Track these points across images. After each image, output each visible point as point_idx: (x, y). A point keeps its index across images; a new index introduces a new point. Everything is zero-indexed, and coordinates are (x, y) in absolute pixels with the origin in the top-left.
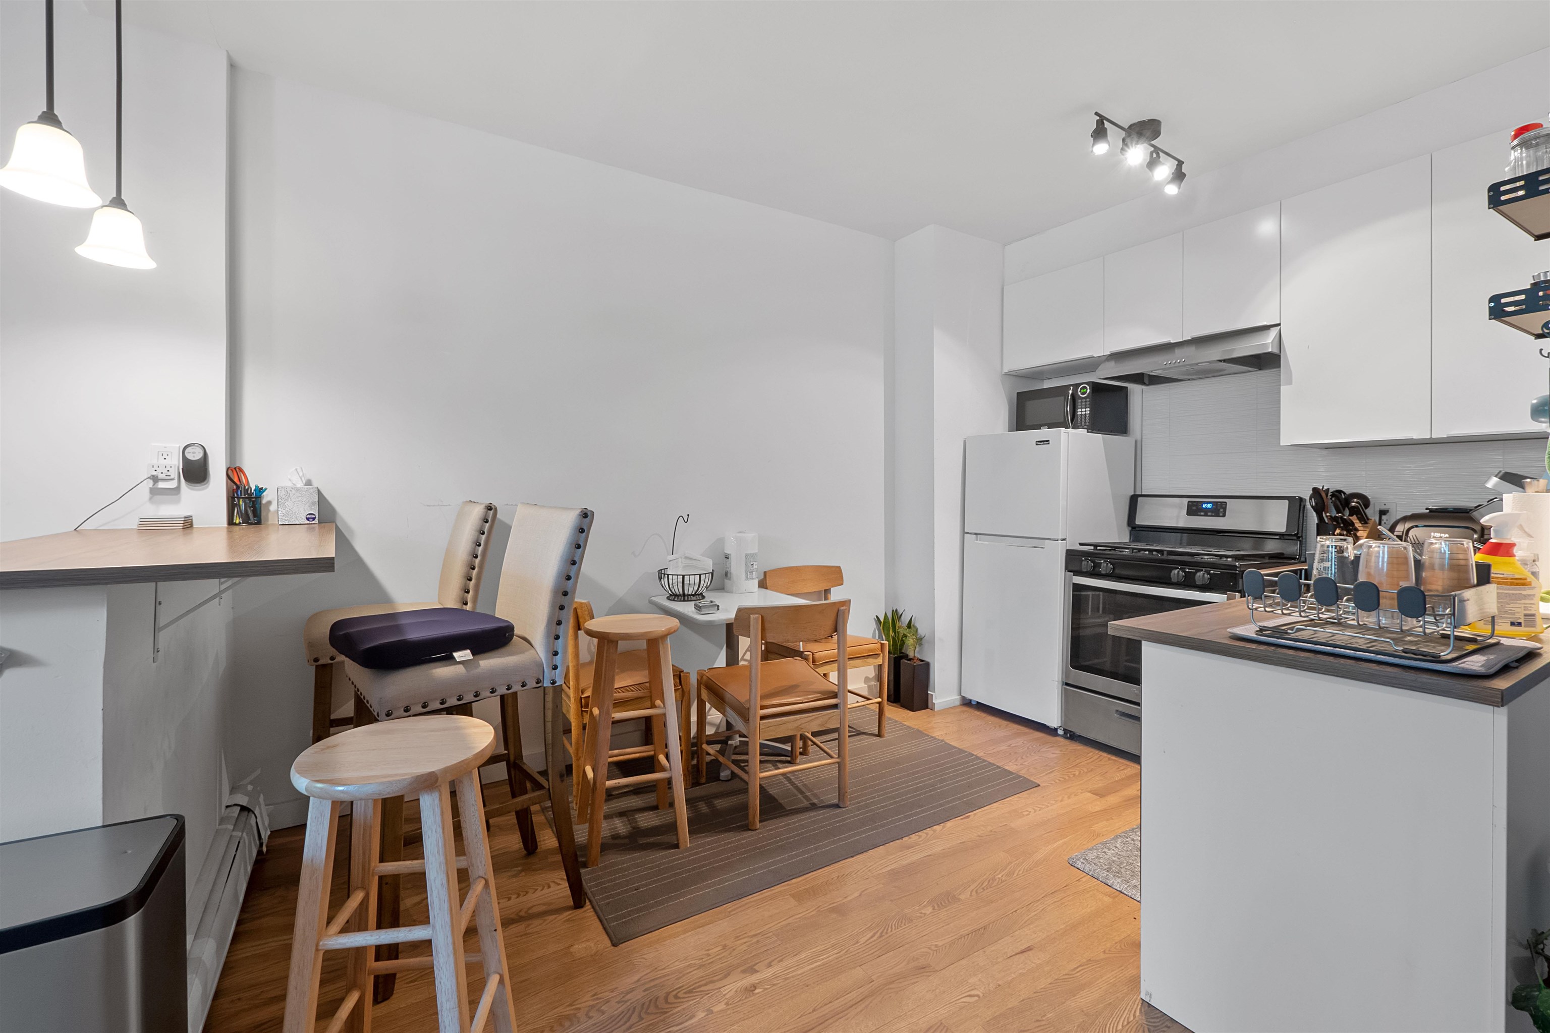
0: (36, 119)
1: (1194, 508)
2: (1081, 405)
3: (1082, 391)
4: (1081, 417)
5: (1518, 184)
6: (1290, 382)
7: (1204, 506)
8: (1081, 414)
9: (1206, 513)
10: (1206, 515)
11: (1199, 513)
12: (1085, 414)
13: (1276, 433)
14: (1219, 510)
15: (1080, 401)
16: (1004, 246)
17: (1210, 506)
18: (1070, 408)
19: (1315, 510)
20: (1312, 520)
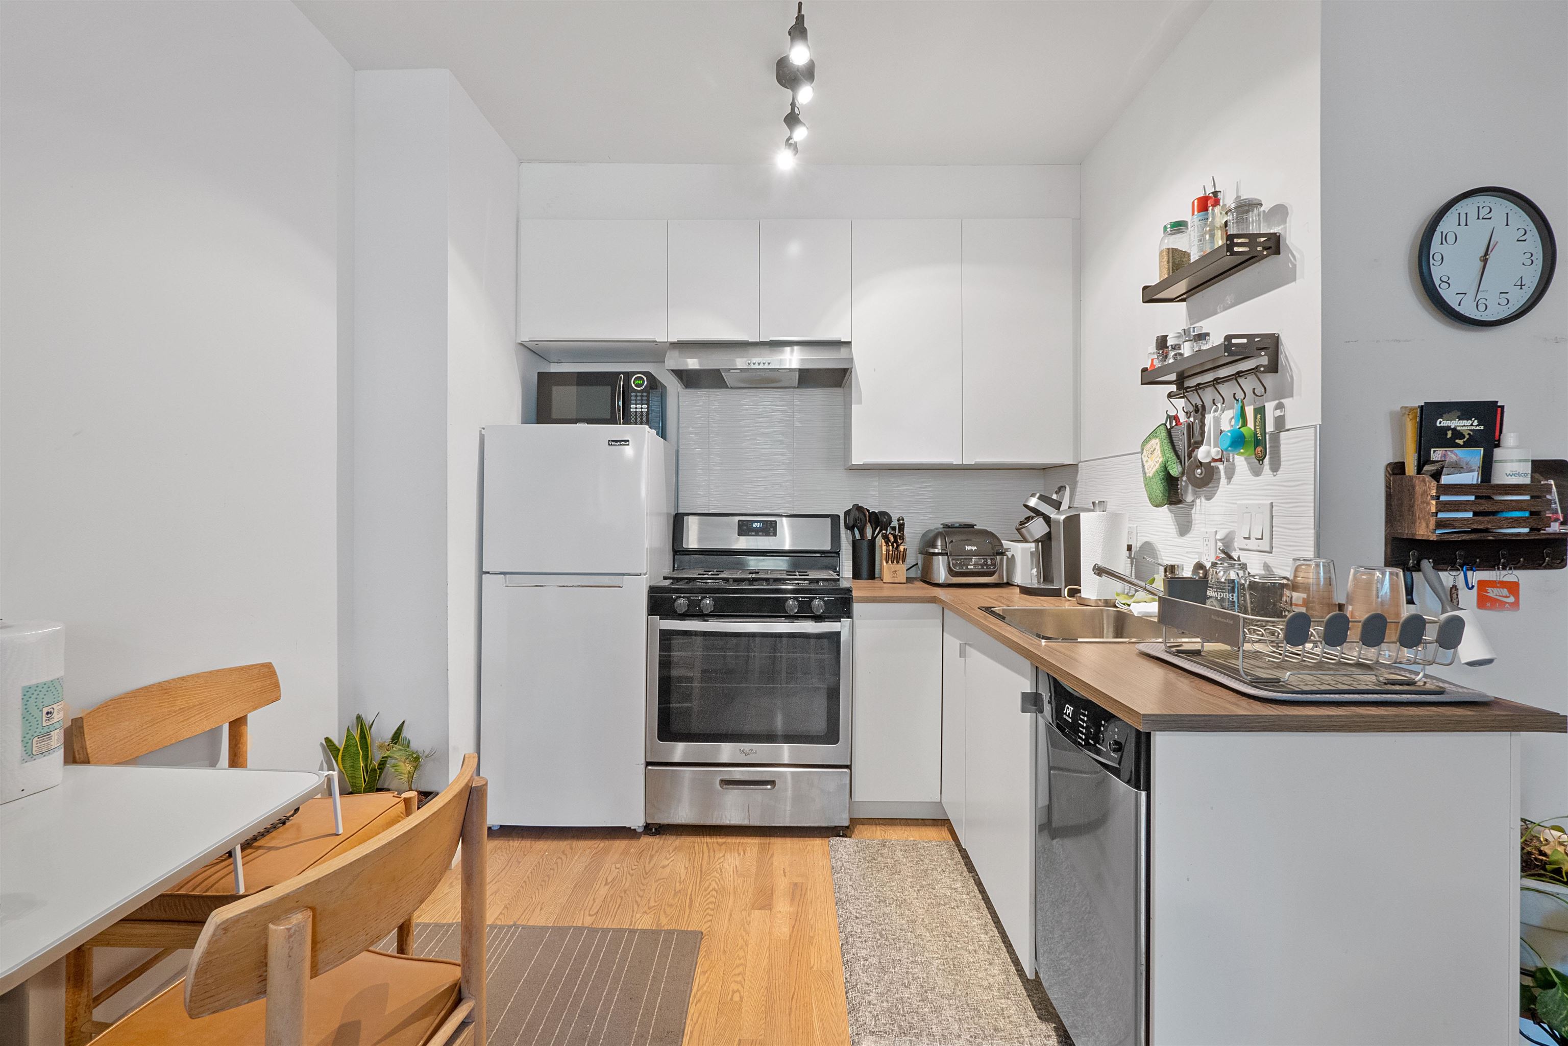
1: (745, 528)
2: (636, 400)
3: (637, 382)
4: (636, 415)
6: (860, 402)
7: (754, 526)
8: (636, 412)
9: (757, 532)
10: (757, 535)
11: (750, 534)
12: (642, 412)
14: (769, 529)
15: (633, 394)
16: (521, 162)
17: (758, 525)
18: (621, 403)
19: (845, 526)
20: (845, 534)
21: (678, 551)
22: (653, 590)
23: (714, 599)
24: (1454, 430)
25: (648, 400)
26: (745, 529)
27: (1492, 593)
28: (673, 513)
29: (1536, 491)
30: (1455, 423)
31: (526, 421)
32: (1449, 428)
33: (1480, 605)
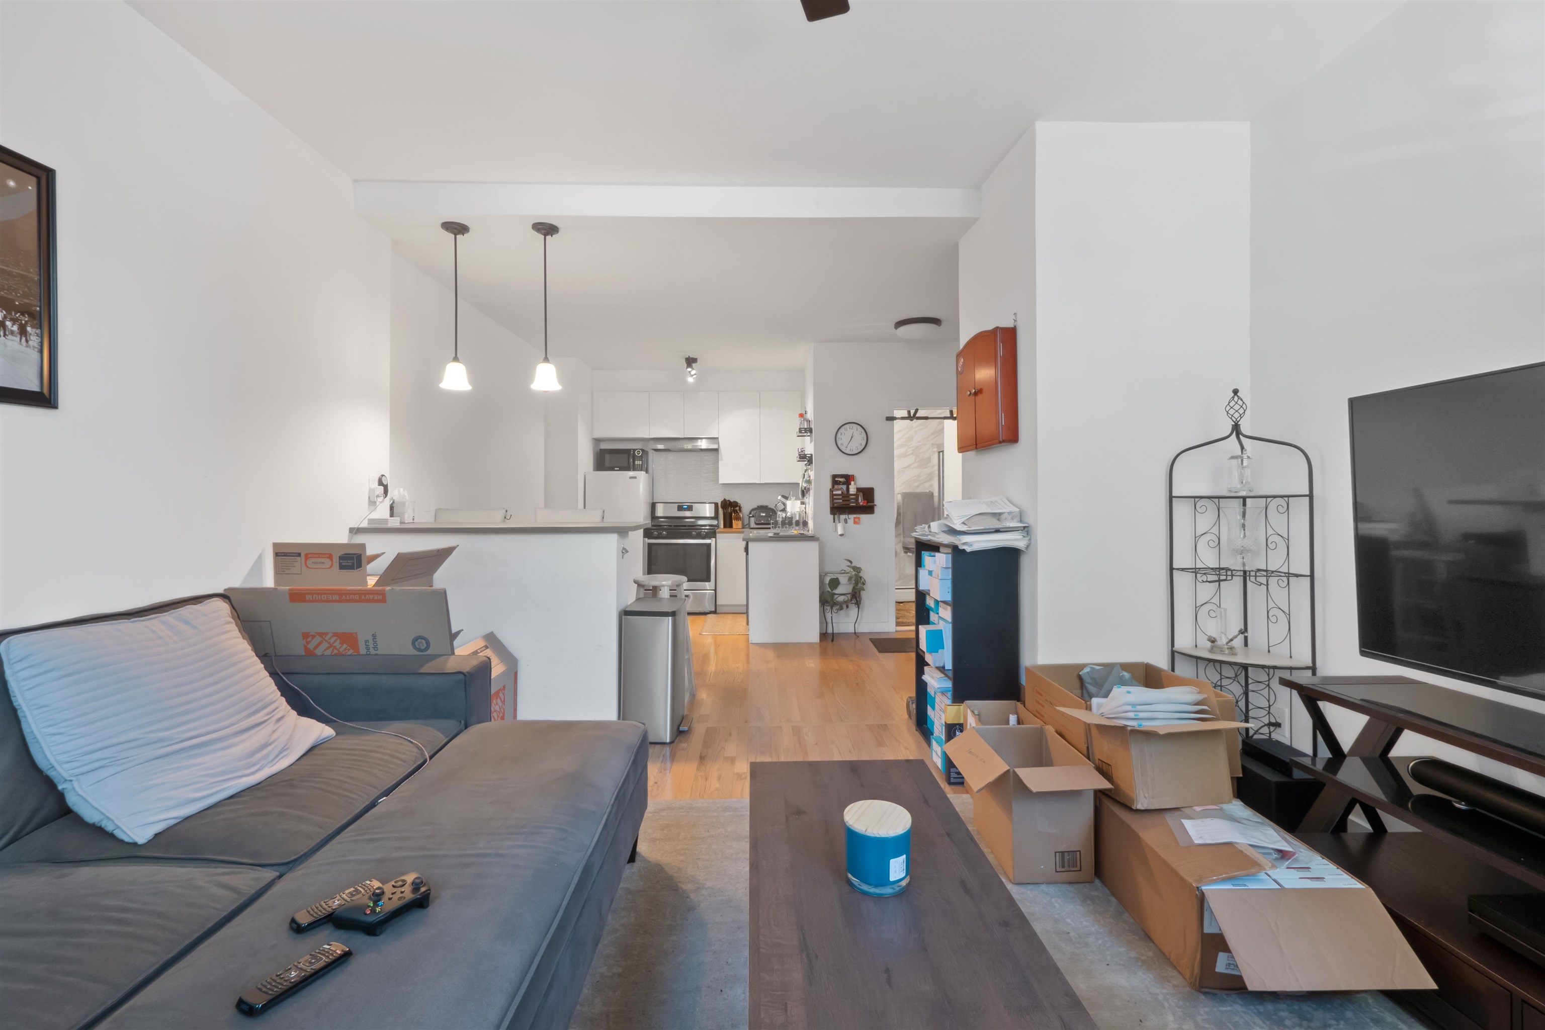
0: (547, 360)
2: (637, 461)
3: (638, 453)
4: (637, 467)
5: (801, 430)
6: (723, 461)
7: (684, 507)
8: (637, 465)
9: (685, 510)
11: (682, 510)
12: (639, 465)
13: (718, 480)
15: (636, 458)
16: (593, 370)
17: (686, 507)
18: (631, 460)
19: (721, 507)
20: (721, 511)
21: (653, 517)
22: (643, 530)
23: (667, 532)
25: (641, 459)
26: (680, 508)
27: (857, 520)
28: (651, 502)
29: (857, 495)
30: (839, 479)
31: (594, 470)
32: (838, 481)
33: (854, 523)
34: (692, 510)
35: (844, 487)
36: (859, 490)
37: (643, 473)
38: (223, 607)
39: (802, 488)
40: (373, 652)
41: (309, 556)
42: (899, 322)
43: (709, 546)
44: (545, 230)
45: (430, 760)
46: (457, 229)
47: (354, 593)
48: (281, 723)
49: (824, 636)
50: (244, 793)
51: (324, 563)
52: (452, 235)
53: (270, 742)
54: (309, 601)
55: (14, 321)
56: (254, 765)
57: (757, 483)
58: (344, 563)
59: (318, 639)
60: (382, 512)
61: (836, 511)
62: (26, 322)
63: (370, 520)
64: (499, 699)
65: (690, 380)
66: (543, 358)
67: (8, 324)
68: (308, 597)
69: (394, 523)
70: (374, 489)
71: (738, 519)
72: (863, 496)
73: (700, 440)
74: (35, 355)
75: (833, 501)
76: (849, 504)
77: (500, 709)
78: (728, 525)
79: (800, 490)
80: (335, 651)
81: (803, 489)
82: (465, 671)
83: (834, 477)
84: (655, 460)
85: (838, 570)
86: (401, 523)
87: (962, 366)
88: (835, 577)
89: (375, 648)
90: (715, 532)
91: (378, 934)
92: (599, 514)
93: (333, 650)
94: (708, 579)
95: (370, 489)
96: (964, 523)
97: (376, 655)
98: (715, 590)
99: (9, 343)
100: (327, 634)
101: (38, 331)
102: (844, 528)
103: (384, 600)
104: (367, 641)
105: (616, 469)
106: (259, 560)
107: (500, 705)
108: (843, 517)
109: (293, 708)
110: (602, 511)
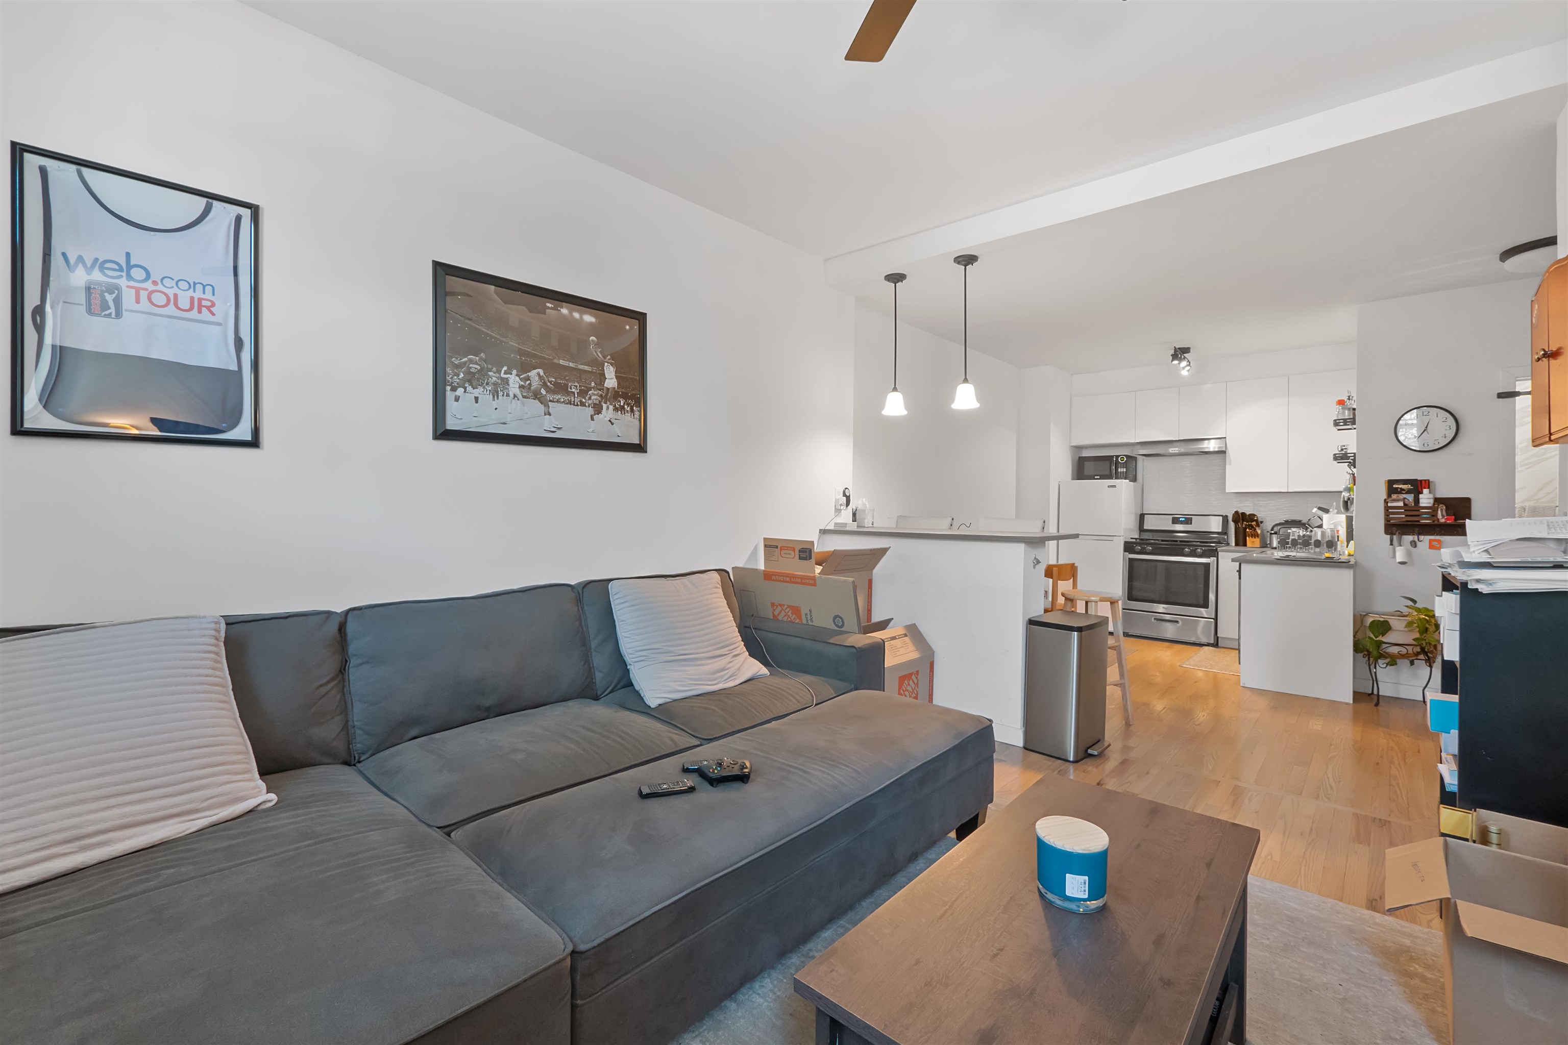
0: (962, 381)
2: (1121, 467)
3: (1122, 459)
4: (1121, 474)
5: (1341, 421)
7: (1180, 520)
8: (1121, 471)
10: (1182, 524)
11: (1177, 523)
12: (1124, 473)
13: (1225, 489)
14: (1188, 521)
15: (1120, 465)
16: (1072, 375)
17: (1183, 519)
18: (1114, 468)
19: (1233, 521)
20: (1232, 525)
21: (1141, 530)
22: (1126, 543)
23: (1154, 547)
24: (1401, 488)
25: (1126, 466)
26: (1175, 521)
27: (1434, 543)
28: (1140, 513)
29: (1433, 508)
30: (1401, 486)
31: (1073, 479)
32: (1398, 488)
33: (1430, 548)
34: (1191, 524)
35: (1410, 498)
36: (1438, 501)
37: (1125, 482)
38: (716, 577)
39: (1344, 498)
40: (810, 623)
41: (783, 548)
42: (1505, 251)
43: (1207, 566)
44: (966, 261)
45: (815, 706)
46: (896, 278)
47: (802, 578)
48: (736, 658)
49: (1358, 696)
50: (704, 695)
51: (790, 554)
52: (892, 284)
53: (726, 668)
54: (774, 580)
55: (628, 405)
56: (714, 680)
57: (1282, 491)
58: (803, 555)
59: (779, 609)
60: (845, 517)
61: (1394, 529)
62: (633, 404)
63: (836, 524)
64: (911, 681)
65: (1185, 373)
66: (963, 380)
67: (626, 407)
68: (773, 577)
69: (853, 527)
70: (838, 499)
71: (1255, 535)
72: (1447, 510)
73: (1206, 441)
74: (637, 422)
75: (1388, 516)
76: (1419, 521)
77: (913, 691)
78: (1241, 542)
79: (1342, 500)
80: (789, 619)
81: (1346, 499)
82: (856, 646)
83: (1391, 483)
84: (1144, 467)
85: (1392, 609)
86: (858, 527)
87: (1536, 314)
88: (1382, 620)
89: (811, 620)
90: (1216, 550)
91: (714, 785)
92: (1039, 524)
93: (788, 618)
94: (1205, 605)
95: (836, 499)
96: (1487, 551)
97: (812, 625)
98: (1216, 619)
99: (626, 417)
100: (784, 605)
101: (639, 409)
102: (1409, 554)
103: (815, 585)
104: (806, 614)
105: (1096, 477)
106: (755, 550)
107: (913, 687)
108: (1408, 538)
109: (747, 651)
110: (1042, 521)
